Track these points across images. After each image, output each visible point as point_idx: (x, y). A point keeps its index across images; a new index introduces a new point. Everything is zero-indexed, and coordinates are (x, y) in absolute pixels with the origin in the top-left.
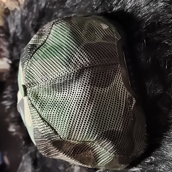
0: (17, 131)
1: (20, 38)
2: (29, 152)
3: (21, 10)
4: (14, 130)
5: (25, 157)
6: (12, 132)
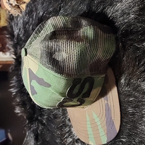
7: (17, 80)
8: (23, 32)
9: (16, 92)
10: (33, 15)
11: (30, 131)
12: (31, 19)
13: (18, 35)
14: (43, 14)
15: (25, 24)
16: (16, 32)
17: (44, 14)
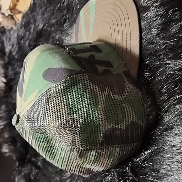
0: (10, 152)
1: (16, 57)
2: (23, 174)
3: (18, 29)
4: (7, 151)
5: (18, 179)
6: (6, 153)
7: (6, 109)
8: (17, 48)
9: (4, 125)
10: (30, 28)
11: (20, 176)
12: (27, 33)
13: (11, 52)
14: (43, 27)
15: (20, 38)
16: (8, 49)
17: (45, 28)
